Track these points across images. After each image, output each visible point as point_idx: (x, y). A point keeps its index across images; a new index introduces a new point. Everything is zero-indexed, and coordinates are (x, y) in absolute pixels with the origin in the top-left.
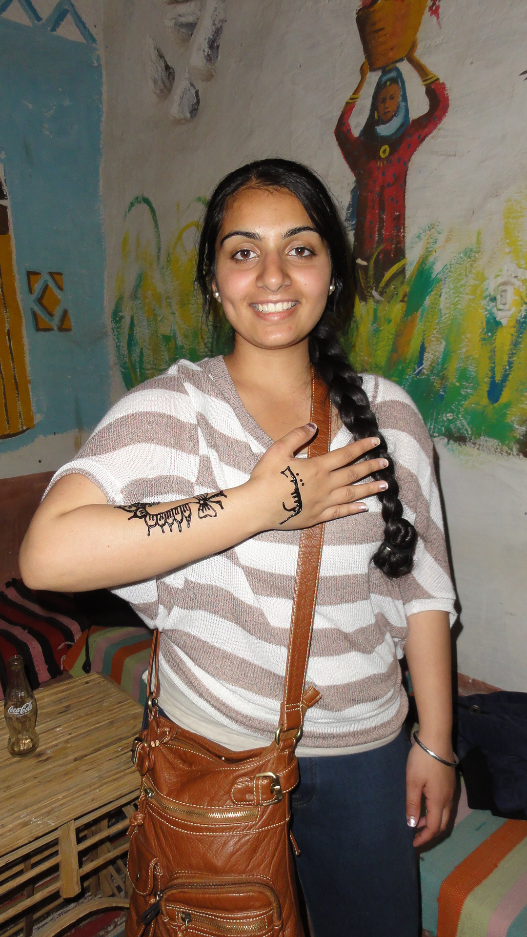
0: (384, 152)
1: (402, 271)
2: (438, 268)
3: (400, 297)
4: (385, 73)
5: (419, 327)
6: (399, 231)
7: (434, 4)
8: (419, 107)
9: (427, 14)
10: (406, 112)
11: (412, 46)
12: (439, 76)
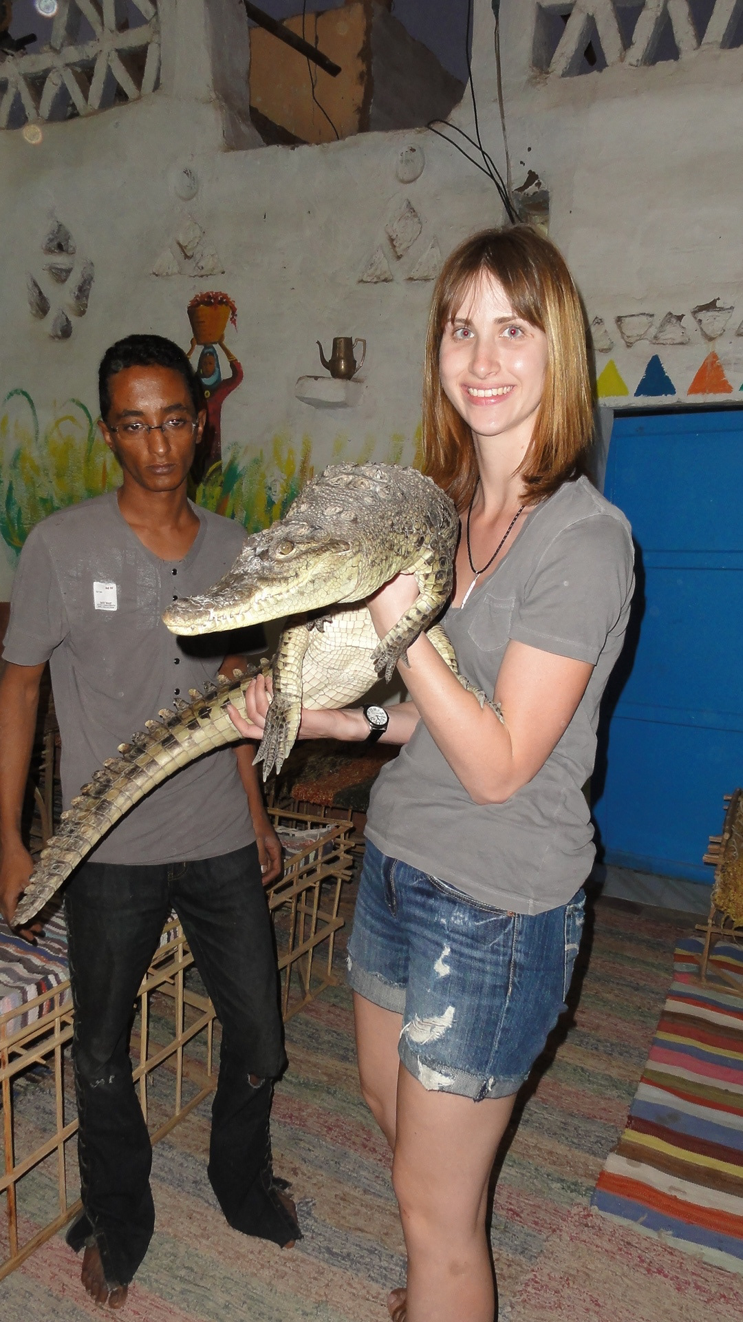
0: (207, 394)
1: (220, 467)
2: (240, 468)
3: (219, 482)
4: (205, 348)
5: (230, 502)
6: (217, 443)
7: (233, 317)
8: (226, 373)
9: (229, 322)
10: (220, 373)
11: (222, 337)
12: (237, 358)
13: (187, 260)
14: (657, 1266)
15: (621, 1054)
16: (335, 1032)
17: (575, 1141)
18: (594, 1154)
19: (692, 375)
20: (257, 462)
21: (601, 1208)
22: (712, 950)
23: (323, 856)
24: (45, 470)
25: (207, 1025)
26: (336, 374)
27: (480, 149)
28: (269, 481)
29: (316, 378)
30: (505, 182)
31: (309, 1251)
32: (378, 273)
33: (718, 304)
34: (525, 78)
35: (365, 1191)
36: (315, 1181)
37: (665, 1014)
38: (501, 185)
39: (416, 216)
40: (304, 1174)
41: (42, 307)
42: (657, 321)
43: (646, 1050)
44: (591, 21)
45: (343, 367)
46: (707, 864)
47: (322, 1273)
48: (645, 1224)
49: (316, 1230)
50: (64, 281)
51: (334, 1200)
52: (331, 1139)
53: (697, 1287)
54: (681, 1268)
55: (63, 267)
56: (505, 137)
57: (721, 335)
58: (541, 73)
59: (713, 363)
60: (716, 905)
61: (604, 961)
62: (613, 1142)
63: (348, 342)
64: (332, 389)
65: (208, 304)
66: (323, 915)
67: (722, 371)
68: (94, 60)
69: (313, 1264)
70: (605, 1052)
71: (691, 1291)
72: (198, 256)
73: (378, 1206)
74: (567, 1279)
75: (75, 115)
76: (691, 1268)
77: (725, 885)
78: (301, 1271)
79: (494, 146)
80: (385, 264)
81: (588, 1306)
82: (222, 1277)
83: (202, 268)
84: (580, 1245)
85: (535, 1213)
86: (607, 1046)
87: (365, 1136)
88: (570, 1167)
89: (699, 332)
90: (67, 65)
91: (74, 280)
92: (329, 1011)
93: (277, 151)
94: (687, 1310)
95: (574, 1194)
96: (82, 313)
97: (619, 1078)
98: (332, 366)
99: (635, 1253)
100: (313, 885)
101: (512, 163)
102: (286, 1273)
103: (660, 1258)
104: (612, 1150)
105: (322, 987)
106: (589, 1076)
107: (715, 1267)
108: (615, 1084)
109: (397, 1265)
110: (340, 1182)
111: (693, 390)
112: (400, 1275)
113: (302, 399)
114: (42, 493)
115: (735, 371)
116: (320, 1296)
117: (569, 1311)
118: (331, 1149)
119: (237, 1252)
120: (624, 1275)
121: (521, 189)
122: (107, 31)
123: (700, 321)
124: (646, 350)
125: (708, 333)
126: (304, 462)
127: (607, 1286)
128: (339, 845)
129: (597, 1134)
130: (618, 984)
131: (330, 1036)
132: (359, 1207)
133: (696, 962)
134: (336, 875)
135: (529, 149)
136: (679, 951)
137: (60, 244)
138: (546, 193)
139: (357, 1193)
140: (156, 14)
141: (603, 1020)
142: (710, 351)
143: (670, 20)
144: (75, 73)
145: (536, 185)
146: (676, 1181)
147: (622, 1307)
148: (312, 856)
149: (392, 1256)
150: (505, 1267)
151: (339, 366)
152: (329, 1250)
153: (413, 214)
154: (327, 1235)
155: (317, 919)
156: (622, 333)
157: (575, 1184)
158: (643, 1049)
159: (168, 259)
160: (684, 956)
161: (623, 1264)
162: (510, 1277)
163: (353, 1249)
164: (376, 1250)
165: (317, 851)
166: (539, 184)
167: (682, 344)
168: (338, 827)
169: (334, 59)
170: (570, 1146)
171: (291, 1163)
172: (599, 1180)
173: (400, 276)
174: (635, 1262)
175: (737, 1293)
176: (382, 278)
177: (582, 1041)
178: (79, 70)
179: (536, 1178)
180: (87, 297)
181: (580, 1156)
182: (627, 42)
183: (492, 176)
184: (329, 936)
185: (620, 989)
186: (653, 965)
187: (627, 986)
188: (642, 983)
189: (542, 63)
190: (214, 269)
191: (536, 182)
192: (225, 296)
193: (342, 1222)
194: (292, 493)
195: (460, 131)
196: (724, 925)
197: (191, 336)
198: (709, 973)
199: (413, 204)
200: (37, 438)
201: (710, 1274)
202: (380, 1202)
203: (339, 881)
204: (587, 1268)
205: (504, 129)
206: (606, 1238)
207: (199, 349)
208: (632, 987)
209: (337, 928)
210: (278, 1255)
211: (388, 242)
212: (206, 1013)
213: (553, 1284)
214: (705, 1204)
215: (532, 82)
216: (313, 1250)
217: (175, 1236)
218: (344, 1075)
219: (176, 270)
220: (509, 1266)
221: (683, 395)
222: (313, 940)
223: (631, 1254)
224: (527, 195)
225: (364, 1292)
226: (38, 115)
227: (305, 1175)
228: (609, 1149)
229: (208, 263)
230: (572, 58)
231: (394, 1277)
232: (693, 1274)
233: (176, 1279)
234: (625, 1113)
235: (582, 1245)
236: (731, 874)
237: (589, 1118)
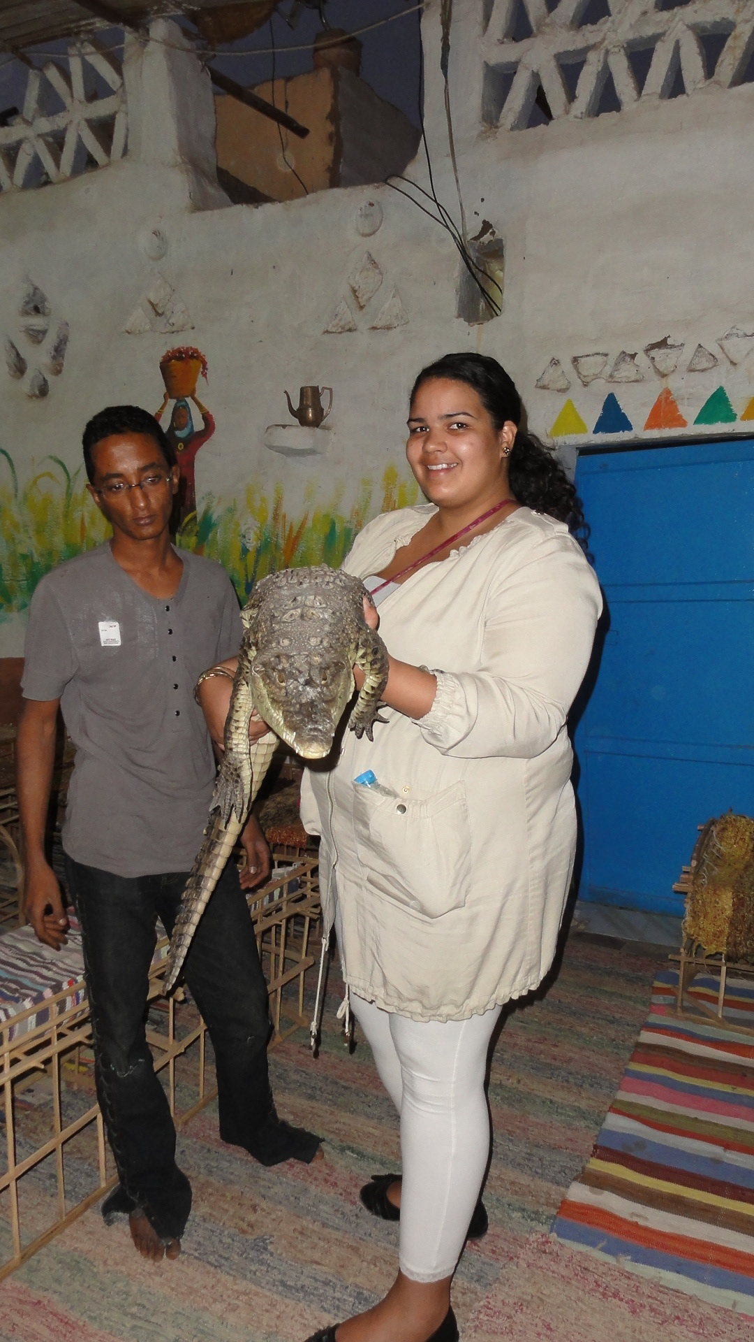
0: (181, 447)
1: (195, 518)
2: (214, 517)
3: (195, 532)
4: (179, 401)
5: (207, 548)
6: (192, 494)
7: (204, 371)
8: (199, 425)
9: (200, 376)
10: (192, 426)
11: (194, 391)
12: (208, 410)
13: (158, 318)
14: (613, 1290)
15: (592, 1086)
16: (305, 1072)
17: (539, 1171)
18: (558, 1183)
19: (647, 412)
20: (231, 511)
21: (559, 1235)
22: (690, 980)
23: (288, 894)
24: (26, 526)
25: (168, 1063)
26: (304, 422)
27: (435, 201)
28: (243, 528)
29: (284, 426)
30: (461, 232)
31: (262, 1285)
32: (342, 323)
33: (669, 342)
34: (475, 133)
35: (324, 1225)
36: (274, 1217)
37: (639, 1045)
38: (457, 236)
39: (377, 267)
40: (262, 1210)
41: (19, 367)
42: (612, 359)
43: (617, 1081)
44: (536, 76)
45: (310, 415)
46: (676, 892)
47: (275, 1305)
48: (603, 1250)
49: (272, 1264)
50: (39, 342)
51: (292, 1235)
52: (293, 1175)
53: (652, 1310)
54: (637, 1291)
55: (40, 328)
56: (459, 190)
57: (673, 371)
58: (491, 128)
59: (667, 398)
60: (688, 935)
61: (581, 996)
62: (577, 1170)
63: (316, 392)
64: (299, 437)
65: (179, 359)
66: (292, 955)
67: (676, 406)
68: (65, 130)
69: (267, 1297)
70: (576, 1084)
71: (646, 1313)
72: (168, 313)
73: (337, 1239)
74: (520, 1305)
75: (48, 182)
76: (647, 1292)
77: (695, 913)
78: (253, 1304)
79: (448, 198)
80: (348, 314)
81: (539, 1329)
82: (173, 1312)
83: (173, 324)
84: (536, 1271)
85: (493, 1242)
86: (578, 1079)
87: (328, 1172)
88: (532, 1196)
89: (652, 369)
90: (39, 136)
91: (50, 340)
92: (299, 1052)
93: (242, 210)
94: (641, 1332)
95: (534, 1224)
96: (58, 372)
97: (588, 1108)
98: (300, 415)
99: (591, 1279)
100: (278, 923)
101: (467, 214)
102: (238, 1307)
103: (616, 1282)
104: (575, 1179)
105: (294, 1028)
106: (557, 1108)
107: (672, 1290)
108: (583, 1115)
109: (350, 1296)
110: (299, 1217)
111: (650, 425)
112: (353, 1305)
113: (271, 447)
114: (22, 549)
115: (688, 406)
116: (271, 1327)
117: (520, 1336)
118: (291, 1185)
119: (190, 1287)
120: (579, 1300)
121: (476, 238)
122: (76, 102)
123: (653, 358)
124: (601, 389)
125: (661, 370)
126: (276, 510)
127: (560, 1310)
128: (306, 883)
129: (561, 1163)
130: (594, 1017)
131: (299, 1075)
132: (316, 1240)
133: (673, 994)
134: (303, 913)
135: (483, 200)
136: (657, 984)
137: (36, 307)
138: (501, 241)
139: (317, 1226)
140: (123, 84)
141: (575, 1053)
142: (664, 387)
143: (610, 74)
144: (47, 144)
145: (491, 233)
146: (638, 1208)
147: (575, 1331)
148: (276, 893)
149: (347, 1287)
150: (460, 1295)
151: (307, 413)
152: (283, 1284)
153: (375, 265)
154: (282, 1268)
155: (285, 958)
156: (579, 373)
157: (536, 1213)
158: (614, 1080)
159: (139, 317)
160: (663, 988)
161: (578, 1288)
162: (464, 1305)
163: (307, 1282)
164: (330, 1281)
165: (282, 888)
166: (493, 233)
167: (636, 381)
168: (303, 864)
169: (302, 122)
170: (533, 1176)
171: (251, 1200)
172: (560, 1208)
173: (363, 326)
174: (591, 1287)
175: (692, 1314)
176: (347, 327)
177: (552, 1074)
178: (51, 140)
179: (498, 1208)
180: (63, 356)
181: (545, 1185)
182: (571, 96)
183: (447, 227)
184: (299, 975)
185: (596, 1023)
186: (630, 998)
187: (602, 1019)
188: (618, 1016)
189: (491, 118)
190: (184, 325)
191: (491, 231)
192: (196, 351)
193: (299, 1255)
194: (266, 540)
195: (415, 185)
196: (696, 953)
197: (164, 390)
198: (686, 1004)
199: (374, 256)
200: (16, 496)
201: (666, 1296)
202: (338, 1235)
203: (307, 919)
204: (542, 1293)
205: (457, 181)
206: (563, 1264)
207: (172, 403)
208: (608, 1021)
209: (307, 967)
210: (232, 1289)
211: (351, 293)
212: (167, 1051)
213: (507, 1309)
214: (666, 1229)
215: (483, 136)
216: (267, 1283)
217: (129, 1275)
218: (310, 1113)
219: (147, 327)
220: (464, 1294)
221: (640, 431)
222: (282, 979)
223: (587, 1279)
224: (483, 243)
225: (315, 1322)
226: (13, 184)
227: (265, 1211)
228: (572, 1178)
229: (177, 319)
230: (520, 112)
231: (347, 1307)
232: (649, 1297)
233: (127, 1316)
234: (592, 1143)
235: (539, 1272)
236: (700, 902)
237: (555, 1148)
